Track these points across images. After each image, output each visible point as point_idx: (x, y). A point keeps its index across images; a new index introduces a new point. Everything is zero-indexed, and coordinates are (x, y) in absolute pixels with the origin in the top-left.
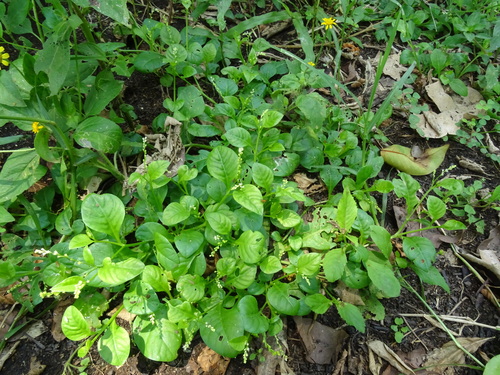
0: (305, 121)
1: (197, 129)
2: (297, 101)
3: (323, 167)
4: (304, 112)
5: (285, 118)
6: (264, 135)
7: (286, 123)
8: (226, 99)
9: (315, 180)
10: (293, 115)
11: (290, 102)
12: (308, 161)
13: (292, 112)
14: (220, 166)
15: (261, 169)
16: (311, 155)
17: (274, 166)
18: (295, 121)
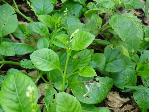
0: (118, 40)
1: (6, 47)
2: (110, 21)
3: (136, 88)
4: (117, 31)
5: (99, 37)
6: (75, 57)
7: (100, 41)
8: (40, 17)
9: (128, 99)
10: (107, 34)
11: (104, 22)
12: (122, 81)
13: (106, 31)
14: (15, 98)
15: (66, 100)
16: (124, 74)
17: (85, 91)
18: (108, 40)
